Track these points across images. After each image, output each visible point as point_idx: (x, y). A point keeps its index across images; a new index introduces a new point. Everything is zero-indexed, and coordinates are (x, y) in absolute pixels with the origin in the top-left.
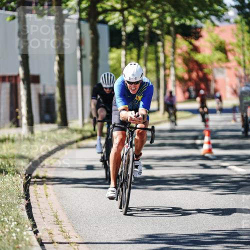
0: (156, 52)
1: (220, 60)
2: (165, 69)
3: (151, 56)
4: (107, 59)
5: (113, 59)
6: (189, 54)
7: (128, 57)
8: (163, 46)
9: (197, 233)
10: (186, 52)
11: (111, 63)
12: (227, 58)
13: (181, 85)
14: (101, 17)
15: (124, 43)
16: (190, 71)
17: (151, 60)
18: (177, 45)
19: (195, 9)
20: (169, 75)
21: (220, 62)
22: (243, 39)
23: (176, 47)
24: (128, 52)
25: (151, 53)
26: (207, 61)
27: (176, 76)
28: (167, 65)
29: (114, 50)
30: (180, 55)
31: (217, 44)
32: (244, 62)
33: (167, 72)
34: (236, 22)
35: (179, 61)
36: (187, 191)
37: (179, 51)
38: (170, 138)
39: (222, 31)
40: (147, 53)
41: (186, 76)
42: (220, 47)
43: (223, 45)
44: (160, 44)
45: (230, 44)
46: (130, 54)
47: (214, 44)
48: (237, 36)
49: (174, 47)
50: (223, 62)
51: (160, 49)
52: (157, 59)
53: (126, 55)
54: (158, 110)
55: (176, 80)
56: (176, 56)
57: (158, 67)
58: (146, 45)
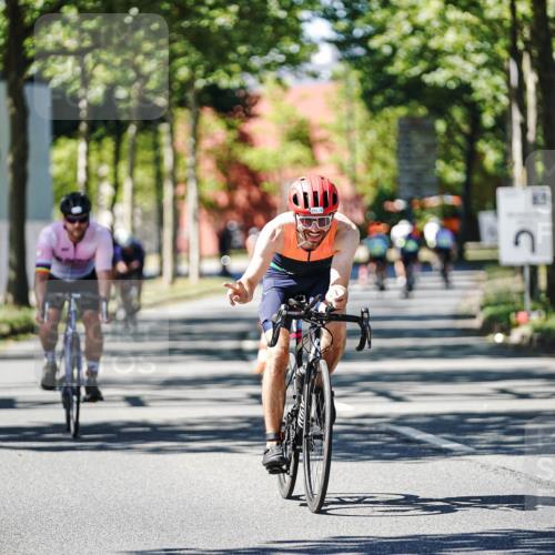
0: (156, 146)
1: (298, 162)
2: (175, 184)
3: (145, 155)
4: (46, 162)
5: (59, 162)
6: (230, 150)
7: (94, 158)
8: (172, 132)
9: (242, 546)
10: (224, 145)
11: (56, 170)
12: (314, 157)
13: (212, 218)
14: (33, 69)
15: (83, 127)
16: (231, 188)
17: (144, 163)
18: (202, 130)
19: (243, 49)
20: (183, 198)
21: (299, 165)
22: (351, 116)
23: (200, 135)
24: (94, 146)
25: (143, 148)
26: (269, 164)
27: (201, 199)
28: (181, 174)
29: (62, 141)
30: (209, 152)
31: (292, 127)
32: (353, 165)
33: (181, 189)
34: (335, 78)
35: (208, 165)
36: (222, 454)
37: (206, 144)
38: (185, 337)
39: (303, 98)
40: (134, 148)
41: (223, 199)
42: (300, 132)
43: (305, 130)
44: (164, 128)
45: (321, 126)
46: (99, 150)
47: (287, 126)
48: (338, 108)
49: (196, 135)
50: (305, 166)
51: (165, 139)
52: (158, 160)
53: (88, 154)
54: (160, 274)
55: (200, 208)
56: (201, 154)
57: (159, 178)
58: (132, 130)
